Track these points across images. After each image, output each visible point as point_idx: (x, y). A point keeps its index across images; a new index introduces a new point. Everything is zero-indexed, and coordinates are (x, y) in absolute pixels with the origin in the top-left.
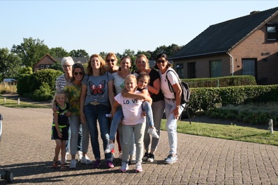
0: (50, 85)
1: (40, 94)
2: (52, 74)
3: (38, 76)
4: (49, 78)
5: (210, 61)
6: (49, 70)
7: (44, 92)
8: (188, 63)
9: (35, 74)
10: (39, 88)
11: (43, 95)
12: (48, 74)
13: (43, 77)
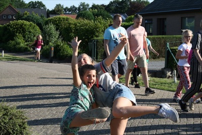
0: (24, 37)
1: (15, 46)
2: (25, 25)
3: (11, 27)
4: (22, 30)
5: (182, 18)
6: (22, 21)
7: (19, 44)
8: (158, 19)
9: (8, 25)
10: (13, 40)
11: (18, 46)
12: (21, 26)
13: (17, 28)
